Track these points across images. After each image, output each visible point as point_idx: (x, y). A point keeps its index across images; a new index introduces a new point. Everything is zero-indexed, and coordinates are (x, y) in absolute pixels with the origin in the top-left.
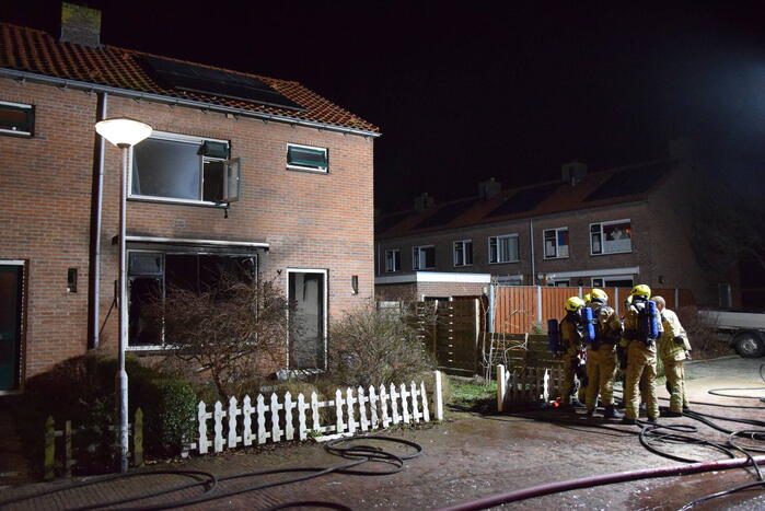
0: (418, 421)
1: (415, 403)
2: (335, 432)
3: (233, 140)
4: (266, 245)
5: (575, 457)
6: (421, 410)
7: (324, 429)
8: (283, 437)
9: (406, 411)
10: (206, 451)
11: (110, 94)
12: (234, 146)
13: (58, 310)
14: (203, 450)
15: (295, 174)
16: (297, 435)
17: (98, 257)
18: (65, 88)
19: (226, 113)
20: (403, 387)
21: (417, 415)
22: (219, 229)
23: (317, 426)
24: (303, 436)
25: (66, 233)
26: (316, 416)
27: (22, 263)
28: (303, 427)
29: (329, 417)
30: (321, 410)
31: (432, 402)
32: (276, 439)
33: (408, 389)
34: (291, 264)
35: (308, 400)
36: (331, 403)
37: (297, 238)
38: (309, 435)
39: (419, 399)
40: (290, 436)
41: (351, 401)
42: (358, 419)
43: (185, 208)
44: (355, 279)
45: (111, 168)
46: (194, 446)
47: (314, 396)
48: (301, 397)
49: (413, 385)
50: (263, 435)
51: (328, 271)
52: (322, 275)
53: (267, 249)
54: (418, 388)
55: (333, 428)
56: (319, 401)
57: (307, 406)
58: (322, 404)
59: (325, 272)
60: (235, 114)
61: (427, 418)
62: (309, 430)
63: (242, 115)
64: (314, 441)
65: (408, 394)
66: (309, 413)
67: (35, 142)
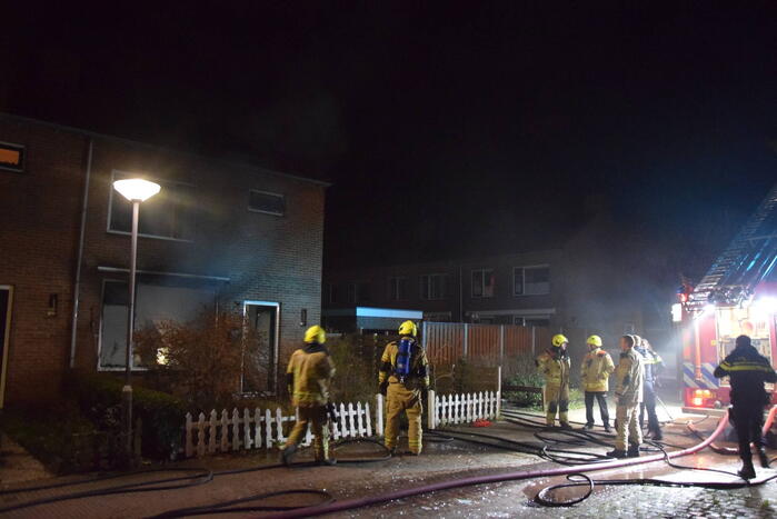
0: (362, 435)
1: (360, 421)
6: (365, 426)
8: (253, 445)
9: (352, 427)
10: (191, 455)
11: (95, 139)
13: (40, 333)
14: (189, 453)
15: (255, 217)
16: (264, 444)
17: (77, 285)
18: (57, 132)
20: (351, 406)
21: (362, 431)
23: (280, 437)
24: (269, 445)
25: (50, 262)
26: (280, 429)
27: (9, 288)
28: (269, 437)
30: (284, 424)
31: (374, 420)
33: (355, 408)
34: (248, 297)
35: (274, 415)
36: (293, 418)
38: (274, 444)
39: (364, 417)
40: (258, 445)
43: (158, 243)
44: (304, 311)
46: (181, 450)
47: (279, 411)
48: (268, 412)
49: (359, 406)
50: (237, 443)
51: (281, 304)
52: (275, 308)
53: (228, 282)
54: (363, 408)
56: (283, 415)
57: (273, 420)
58: (285, 419)
59: (277, 304)
61: (370, 433)
62: (274, 440)
64: (279, 449)
65: (355, 413)
66: (274, 425)
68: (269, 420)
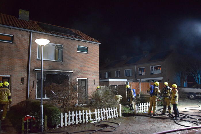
0: (115, 117)
1: (115, 113)
2: (95, 120)
3: (64, 45)
4: (72, 72)
5: (158, 126)
7: (92, 120)
8: (82, 122)
9: (112, 115)
10: (63, 126)
11: (33, 32)
12: (64, 46)
13: (19, 89)
14: (62, 126)
15: (80, 54)
16: (86, 121)
17: (29, 75)
18: (22, 31)
19: (62, 38)
20: (111, 108)
22: (60, 67)
23: (91, 119)
24: (87, 122)
25: (21, 68)
27: (9, 76)
28: (87, 119)
29: (93, 116)
31: (119, 112)
32: (80, 122)
33: (113, 109)
34: (78, 76)
35: (88, 112)
36: (94, 113)
37: (80, 70)
39: (116, 111)
40: (84, 122)
41: (99, 112)
42: (101, 117)
43: (52, 62)
44: (94, 80)
45: (33, 51)
46: (60, 125)
47: (90, 111)
48: (87, 111)
50: (77, 122)
51: (88, 78)
53: (72, 73)
54: (115, 109)
55: (94, 119)
57: (88, 114)
58: (92, 113)
59: (87, 79)
60: (64, 38)
61: (117, 116)
62: (89, 120)
63: (66, 38)
64: (90, 123)
66: (88, 115)
67: (13, 45)
68: (87, 114)
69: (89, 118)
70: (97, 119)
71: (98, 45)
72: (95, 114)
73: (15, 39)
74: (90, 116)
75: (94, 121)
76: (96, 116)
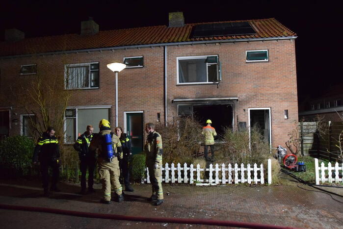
0: (256, 183)
1: (256, 174)
2: (208, 183)
3: (220, 54)
4: (237, 98)
6: (259, 178)
7: (202, 181)
8: (183, 181)
9: (249, 177)
11: (167, 46)
12: (220, 57)
15: (251, 65)
16: (189, 181)
18: (152, 47)
19: (215, 43)
20: (249, 165)
21: (256, 180)
22: (215, 93)
23: (199, 179)
24: (192, 182)
27: (142, 112)
28: (192, 178)
29: (206, 175)
30: (201, 172)
32: (180, 182)
33: (252, 167)
34: (250, 106)
35: (195, 167)
36: (207, 170)
37: (253, 94)
38: (194, 182)
39: (259, 172)
40: (186, 181)
41: (217, 170)
42: (221, 178)
43: (200, 86)
44: (287, 111)
45: (170, 74)
47: (199, 166)
48: (192, 166)
49: (255, 165)
51: (271, 108)
52: (268, 110)
53: (237, 100)
55: (207, 181)
56: (201, 168)
57: (195, 170)
58: (203, 170)
60: (219, 43)
61: (262, 181)
62: (195, 180)
63: (222, 42)
64: (196, 185)
65: (252, 169)
66: (195, 173)
67: (144, 69)
69: (195, 177)
70: (211, 180)
71: (291, 40)
72: (209, 172)
73: (145, 61)
74: (198, 175)
75: (206, 183)
76: (211, 174)
